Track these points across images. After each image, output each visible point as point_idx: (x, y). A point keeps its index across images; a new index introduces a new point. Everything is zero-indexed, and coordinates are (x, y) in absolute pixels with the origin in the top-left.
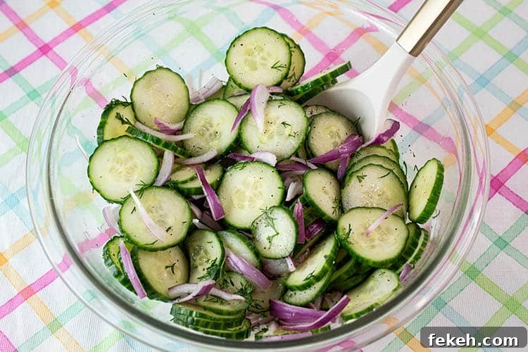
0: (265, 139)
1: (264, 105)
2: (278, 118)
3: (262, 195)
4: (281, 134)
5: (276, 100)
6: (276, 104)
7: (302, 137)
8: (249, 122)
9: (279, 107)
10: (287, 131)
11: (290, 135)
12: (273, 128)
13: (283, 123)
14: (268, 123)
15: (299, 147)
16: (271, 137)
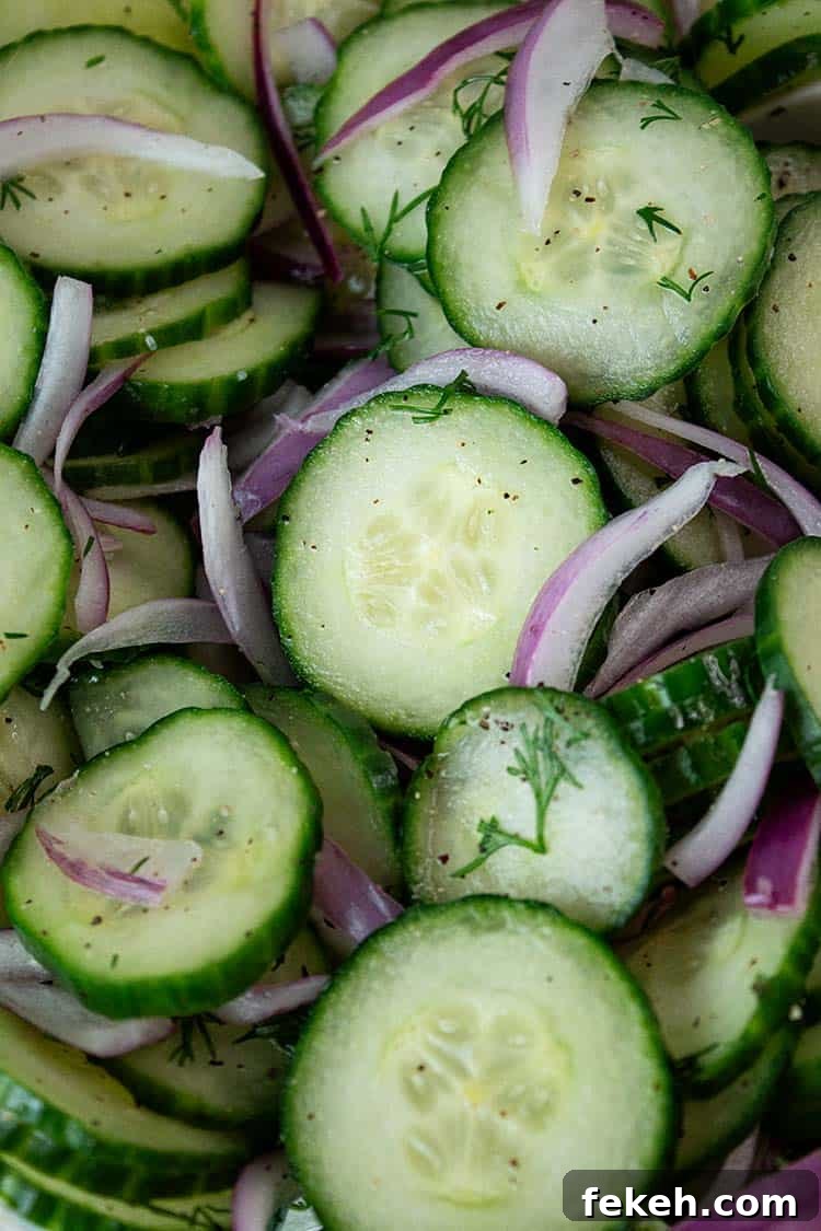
0: (540, 272)
1: (569, 97)
2: (627, 181)
3: (492, 584)
4: (626, 270)
5: (635, 84)
6: (632, 107)
7: (726, 302)
8: (483, 171)
9: (646, 122)
10: (660, 257)
11: (666, 283)
12: (592, 229)
13: (649, 215)
14: (575, 195)
15: (702, 354)
16: (573, 273)
